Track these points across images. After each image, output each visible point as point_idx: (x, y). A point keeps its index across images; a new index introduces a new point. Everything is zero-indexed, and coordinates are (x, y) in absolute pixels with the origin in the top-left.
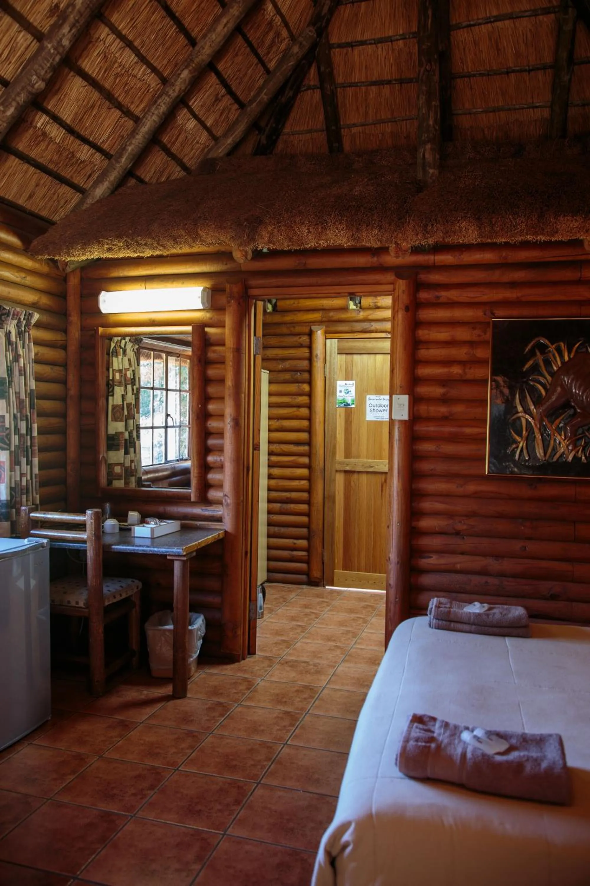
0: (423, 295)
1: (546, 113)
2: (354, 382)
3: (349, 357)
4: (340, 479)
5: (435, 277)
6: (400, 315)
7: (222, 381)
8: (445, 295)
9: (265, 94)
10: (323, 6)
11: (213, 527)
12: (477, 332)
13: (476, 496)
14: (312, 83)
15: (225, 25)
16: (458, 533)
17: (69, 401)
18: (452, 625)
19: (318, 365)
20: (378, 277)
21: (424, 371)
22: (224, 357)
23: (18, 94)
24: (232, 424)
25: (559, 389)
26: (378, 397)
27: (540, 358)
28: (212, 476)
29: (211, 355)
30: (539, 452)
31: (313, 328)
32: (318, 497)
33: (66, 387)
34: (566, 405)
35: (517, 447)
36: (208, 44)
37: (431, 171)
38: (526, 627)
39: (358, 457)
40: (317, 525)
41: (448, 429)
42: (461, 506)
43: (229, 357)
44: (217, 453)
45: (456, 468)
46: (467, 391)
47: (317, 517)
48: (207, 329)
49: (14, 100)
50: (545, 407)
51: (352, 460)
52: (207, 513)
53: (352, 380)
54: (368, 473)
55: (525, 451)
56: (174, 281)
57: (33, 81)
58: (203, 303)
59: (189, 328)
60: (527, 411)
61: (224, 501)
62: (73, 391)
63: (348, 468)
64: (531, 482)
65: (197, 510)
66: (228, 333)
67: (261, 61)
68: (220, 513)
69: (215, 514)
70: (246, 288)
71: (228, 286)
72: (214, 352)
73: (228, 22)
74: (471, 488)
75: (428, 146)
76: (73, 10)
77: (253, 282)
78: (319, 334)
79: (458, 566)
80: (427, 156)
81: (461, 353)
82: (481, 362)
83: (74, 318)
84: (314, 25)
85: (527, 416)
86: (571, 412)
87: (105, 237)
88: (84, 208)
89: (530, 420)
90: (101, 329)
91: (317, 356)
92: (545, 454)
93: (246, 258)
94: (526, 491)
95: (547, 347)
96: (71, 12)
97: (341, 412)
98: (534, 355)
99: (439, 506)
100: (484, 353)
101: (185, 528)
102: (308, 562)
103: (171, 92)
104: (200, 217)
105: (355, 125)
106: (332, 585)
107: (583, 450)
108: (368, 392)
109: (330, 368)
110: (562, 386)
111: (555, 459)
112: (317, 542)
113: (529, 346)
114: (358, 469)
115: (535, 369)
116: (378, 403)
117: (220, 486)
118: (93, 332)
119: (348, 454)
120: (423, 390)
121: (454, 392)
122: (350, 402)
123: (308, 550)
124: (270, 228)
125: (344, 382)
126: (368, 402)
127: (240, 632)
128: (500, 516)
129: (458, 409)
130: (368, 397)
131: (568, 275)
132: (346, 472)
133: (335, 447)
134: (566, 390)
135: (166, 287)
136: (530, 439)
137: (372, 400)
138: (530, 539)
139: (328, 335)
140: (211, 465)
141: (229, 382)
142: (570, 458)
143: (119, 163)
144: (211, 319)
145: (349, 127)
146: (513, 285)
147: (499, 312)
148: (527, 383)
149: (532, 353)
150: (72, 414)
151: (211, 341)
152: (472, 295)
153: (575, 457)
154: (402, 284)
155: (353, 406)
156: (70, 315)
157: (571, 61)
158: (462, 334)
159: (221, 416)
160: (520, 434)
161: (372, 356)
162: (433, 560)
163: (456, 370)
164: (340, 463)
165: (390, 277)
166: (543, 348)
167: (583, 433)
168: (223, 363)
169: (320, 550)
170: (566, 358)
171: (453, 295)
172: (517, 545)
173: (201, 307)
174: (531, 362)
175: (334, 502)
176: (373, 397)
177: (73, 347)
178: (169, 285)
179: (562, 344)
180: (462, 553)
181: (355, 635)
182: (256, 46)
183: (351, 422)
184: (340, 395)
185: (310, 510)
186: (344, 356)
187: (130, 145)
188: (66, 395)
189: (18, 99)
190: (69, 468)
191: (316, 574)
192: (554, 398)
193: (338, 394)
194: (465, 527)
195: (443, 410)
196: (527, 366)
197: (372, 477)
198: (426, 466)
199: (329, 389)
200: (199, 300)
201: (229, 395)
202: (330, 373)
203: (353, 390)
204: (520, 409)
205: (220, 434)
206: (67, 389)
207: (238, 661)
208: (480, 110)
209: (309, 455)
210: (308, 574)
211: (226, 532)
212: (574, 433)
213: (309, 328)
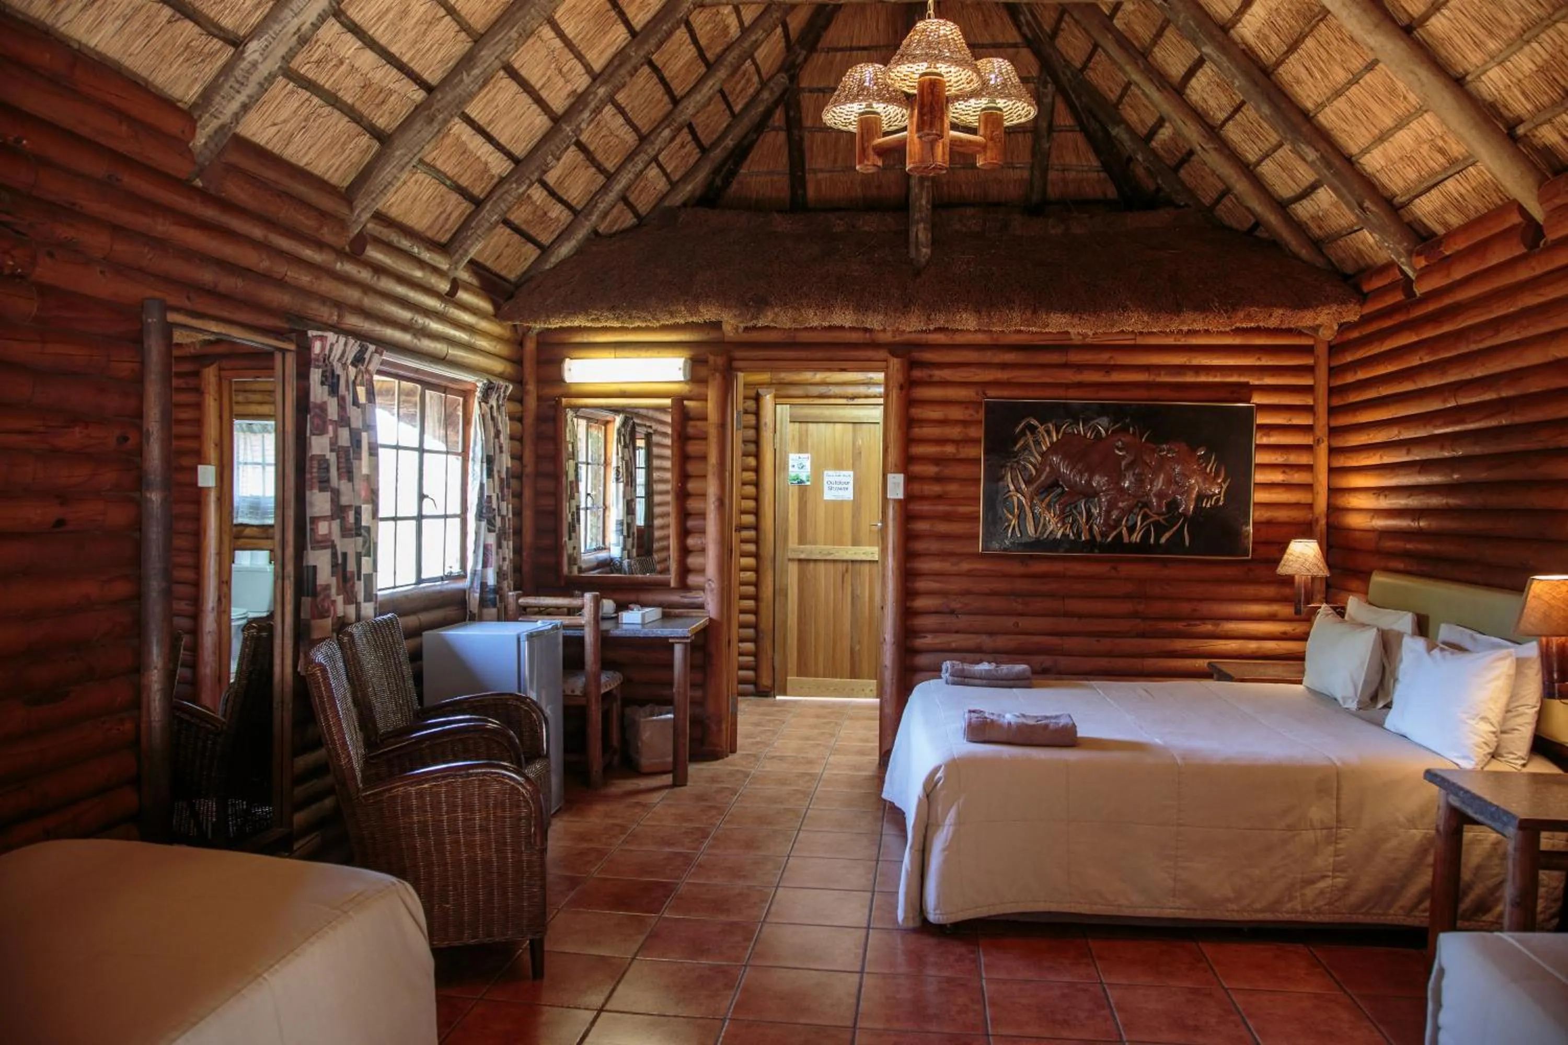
0: (917, 374)
1: (1026, 174)
2: (809, 455)
3: (804, 425)
4: (793, 569)
5: (928, 356)
6: (894, 394)
7: (704, 458)
8: (938, 374)
9: (732, 140)
10: (797, 56)
11: (694, 614)
12: (971, 412)
13: (969, 574)
14: (776, 124)
15: (711, 88)
16: (952, 612)
17: (524, 479)
18: (966, 680)
19: (767, 434)
20: (870, 354)
21: (919, 450)
22: (706, 433)
23: (532, 173)
24: (716, 504)
25: (1048, 469)
26: (838, 472)
27: (1030, 438)
28: (692, 561)
29: (691, 431)
30: (1031, 530)
31: (760, 391)
32: (767, 591)
33: (522, 463)
34: (1056, 484)
35: (1009, 525)
36: (692, 104)
37: (924, 250)
38: (1028, 679)
39: (815, 543)
40: (765, 624)
41: (942, 508)
42: (955, 585)
43: (713, 433)
44: (697, 535)
45: (950, 546)
46: (960, 471)
47: (766, 612)
48: (686, 402)
49: (528, 178)
50: (1035, 485)
51: (808, 547)
52: (686, 600)
53: (807, 452)
54: (826, 561)
55: (1017, 529)
56: (648, 350)
57: (548, 161)
58: (685, 376)
59: (668, 402)
60: (1018, 490)
61: (707, 586)
62: (529, 469)
63: (802, 556)
64: (1023, 560)
65: (675, 598)
66: (711, 408)
67: (729, 106)
68: (700, 599)
69: (696, 600)
70: (731, 360)
71: (711, 358)
72: (695, 426)
73: (714, 84)
74: (965, 566)
75: (922, 226)
76: (595, 97)
77: (738, 354)
78: (768, 400)
79: (954, 645)
80: (920, 235)
81: (955, 432)
82: (976, 441)
83: (531, 387)
84: (787, 71)
85: (1019, 495)
86: (1059, 490)
87: (594, 308)
88: (547, 267)
89: (1022, 498)
90: (564, 400)
91: (766, 424)
92: (1036, 532)
93: (737, 331)
94: (1017, 568)
95: (1036, 428)
96: (593, 100)
97: (793, 491)
98: (1025, 435)
99: (934, 585)
100: (978, 432)
101: (665, 616)
102: (756, 669)
103: (650, 150)
104: (701, 293)
105: (822, 171)
106: (785, 694)
107: (1071, 527)
108: (827, 467)
109: (781, 439)
110: (1051, 465)
111: (1045, 536)
112: (767, 643)
113: (1021, 426)
114: (814, 557)
115: (1026, 447)
116: (838, 479)
117: (702, 571)
118: (554, 402)
119: (802, 540)
120: (917, 469)
121: (948, 471)
122: (804, 479)
123: (756, 655)
124: (776, 310)
125: (798, 455)
126: (826, 479)
127: (724, 727)
128: (993, 593)
129: (953, 488)
130: (826, 472)
131: (1055, 358)
132: (800, 560)
133: (786, 531)
134: (1054, 470)
135: (639, 357)
136: (1021, 517)
137: (830, 476)
138: (1021, 615)
139: (778, 401)
140: (691, 549)
141: (713, 459)
142: (1059, 536)
143: (589, 220)
144: (690, 391)
145: (815, 171)
146: (1004, 366)
147: (992, 392)
148: (1018, 462)
149: (1023, 433)
150: (528, 494)
151: (691, 415)
152: (965, 374)
153: (1063, 534)
154: (895, 363)
155: (808, 483)
156: (526, 383)
157: (1051, 128)
158: (956, 413)
159: (703, 495)
160: (1012, 513)
161: (831, 425)
162: (928, 640)
163: (950, 449)
164: (794, 550)
165: (883, 354)
166: (1033, 429)
167: (1071, 510)
168: (705, 439)
169: (770, 652)
170: (1055, 439)
171: (946, 374)
172: (1009, 622)
173: (682, 379)
174: (1021, 442)
175: (786, 596)
176: (831, 473)
177: (529, 420)
178: (643, 353)
179: (1051, 426)
180: (957, 632)
181: (833, 735)
182: (727, 94)
183: (806, 502)
184: (793, 472)
185: (757, 606)
186: (797, 425)
187: (602, 202)
188: (522, 473)
189: (532, 177)
190: (524, 554)
191: (766, 681)
192: (1043, 478)
193: (791, 469)
194: (959, 606)
195: (936, 489)
196: (1018, 446)
197: (831, 566)
198: (920, 546)
199: (780, 464)
200: (681, 372)
201: (714, 474)
202: (781, 445)
203: (808, 464)
204: (1012, 488)
205: (702, 515)
206: (523, 466)
207: (723, 758)
208: (958, 166)
209: (757, 542)
210: (755, 684)
211: (711, 619)
212: (1062, 511)
213: (755, 391)
